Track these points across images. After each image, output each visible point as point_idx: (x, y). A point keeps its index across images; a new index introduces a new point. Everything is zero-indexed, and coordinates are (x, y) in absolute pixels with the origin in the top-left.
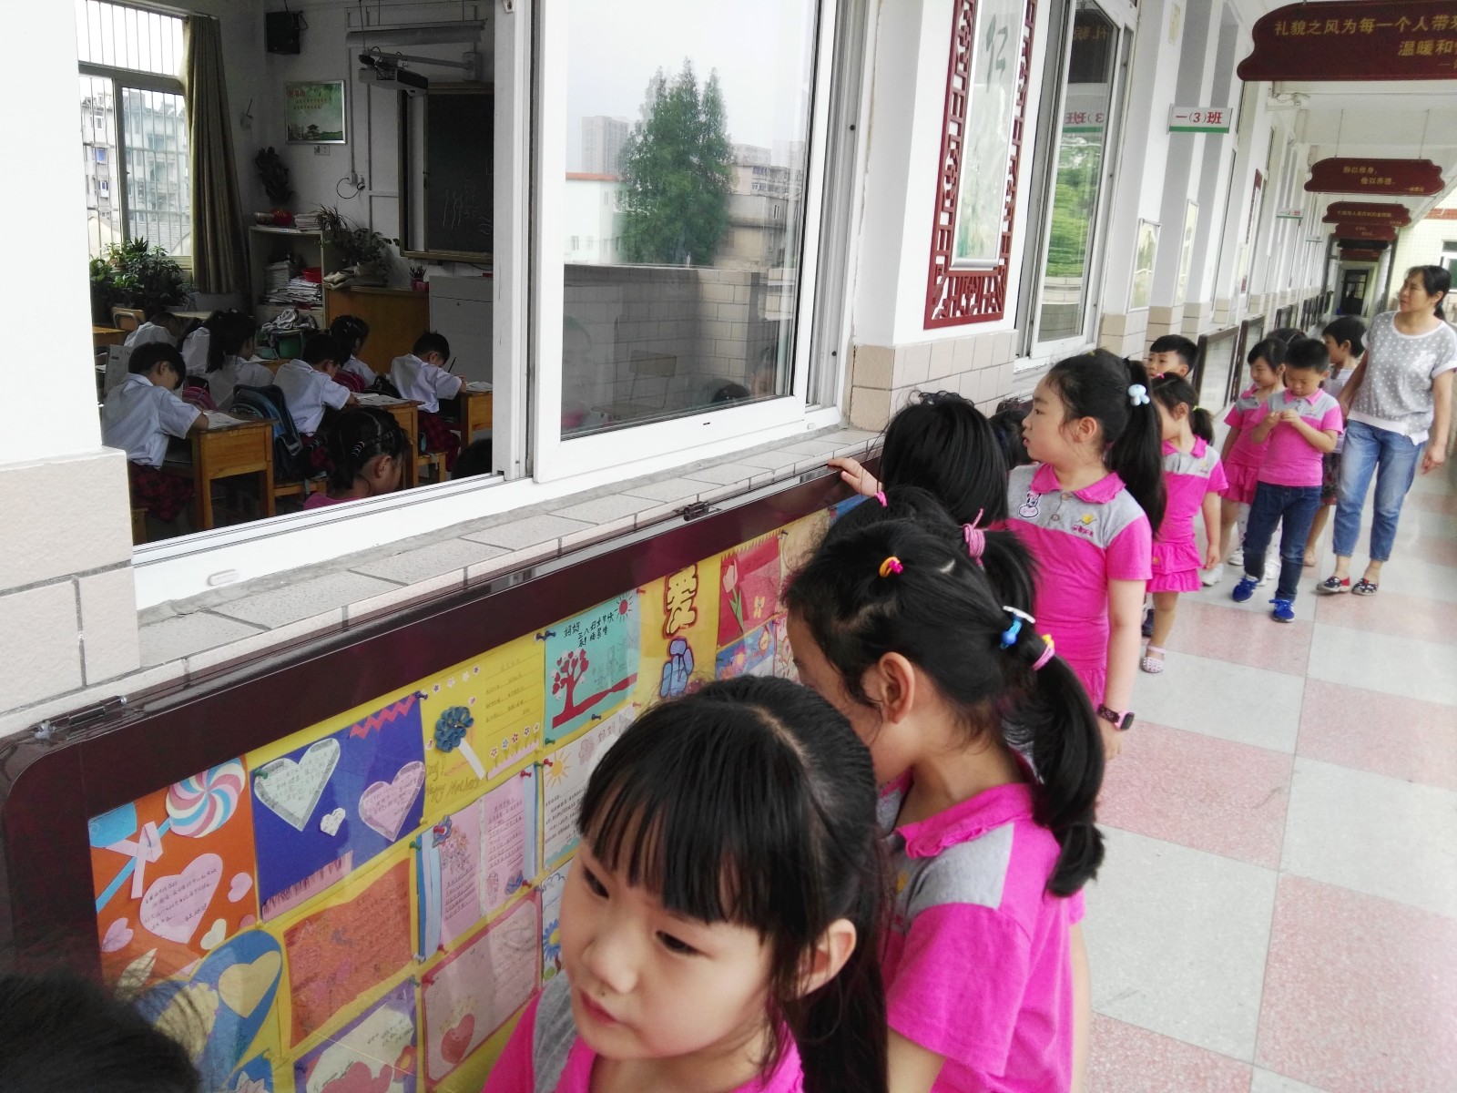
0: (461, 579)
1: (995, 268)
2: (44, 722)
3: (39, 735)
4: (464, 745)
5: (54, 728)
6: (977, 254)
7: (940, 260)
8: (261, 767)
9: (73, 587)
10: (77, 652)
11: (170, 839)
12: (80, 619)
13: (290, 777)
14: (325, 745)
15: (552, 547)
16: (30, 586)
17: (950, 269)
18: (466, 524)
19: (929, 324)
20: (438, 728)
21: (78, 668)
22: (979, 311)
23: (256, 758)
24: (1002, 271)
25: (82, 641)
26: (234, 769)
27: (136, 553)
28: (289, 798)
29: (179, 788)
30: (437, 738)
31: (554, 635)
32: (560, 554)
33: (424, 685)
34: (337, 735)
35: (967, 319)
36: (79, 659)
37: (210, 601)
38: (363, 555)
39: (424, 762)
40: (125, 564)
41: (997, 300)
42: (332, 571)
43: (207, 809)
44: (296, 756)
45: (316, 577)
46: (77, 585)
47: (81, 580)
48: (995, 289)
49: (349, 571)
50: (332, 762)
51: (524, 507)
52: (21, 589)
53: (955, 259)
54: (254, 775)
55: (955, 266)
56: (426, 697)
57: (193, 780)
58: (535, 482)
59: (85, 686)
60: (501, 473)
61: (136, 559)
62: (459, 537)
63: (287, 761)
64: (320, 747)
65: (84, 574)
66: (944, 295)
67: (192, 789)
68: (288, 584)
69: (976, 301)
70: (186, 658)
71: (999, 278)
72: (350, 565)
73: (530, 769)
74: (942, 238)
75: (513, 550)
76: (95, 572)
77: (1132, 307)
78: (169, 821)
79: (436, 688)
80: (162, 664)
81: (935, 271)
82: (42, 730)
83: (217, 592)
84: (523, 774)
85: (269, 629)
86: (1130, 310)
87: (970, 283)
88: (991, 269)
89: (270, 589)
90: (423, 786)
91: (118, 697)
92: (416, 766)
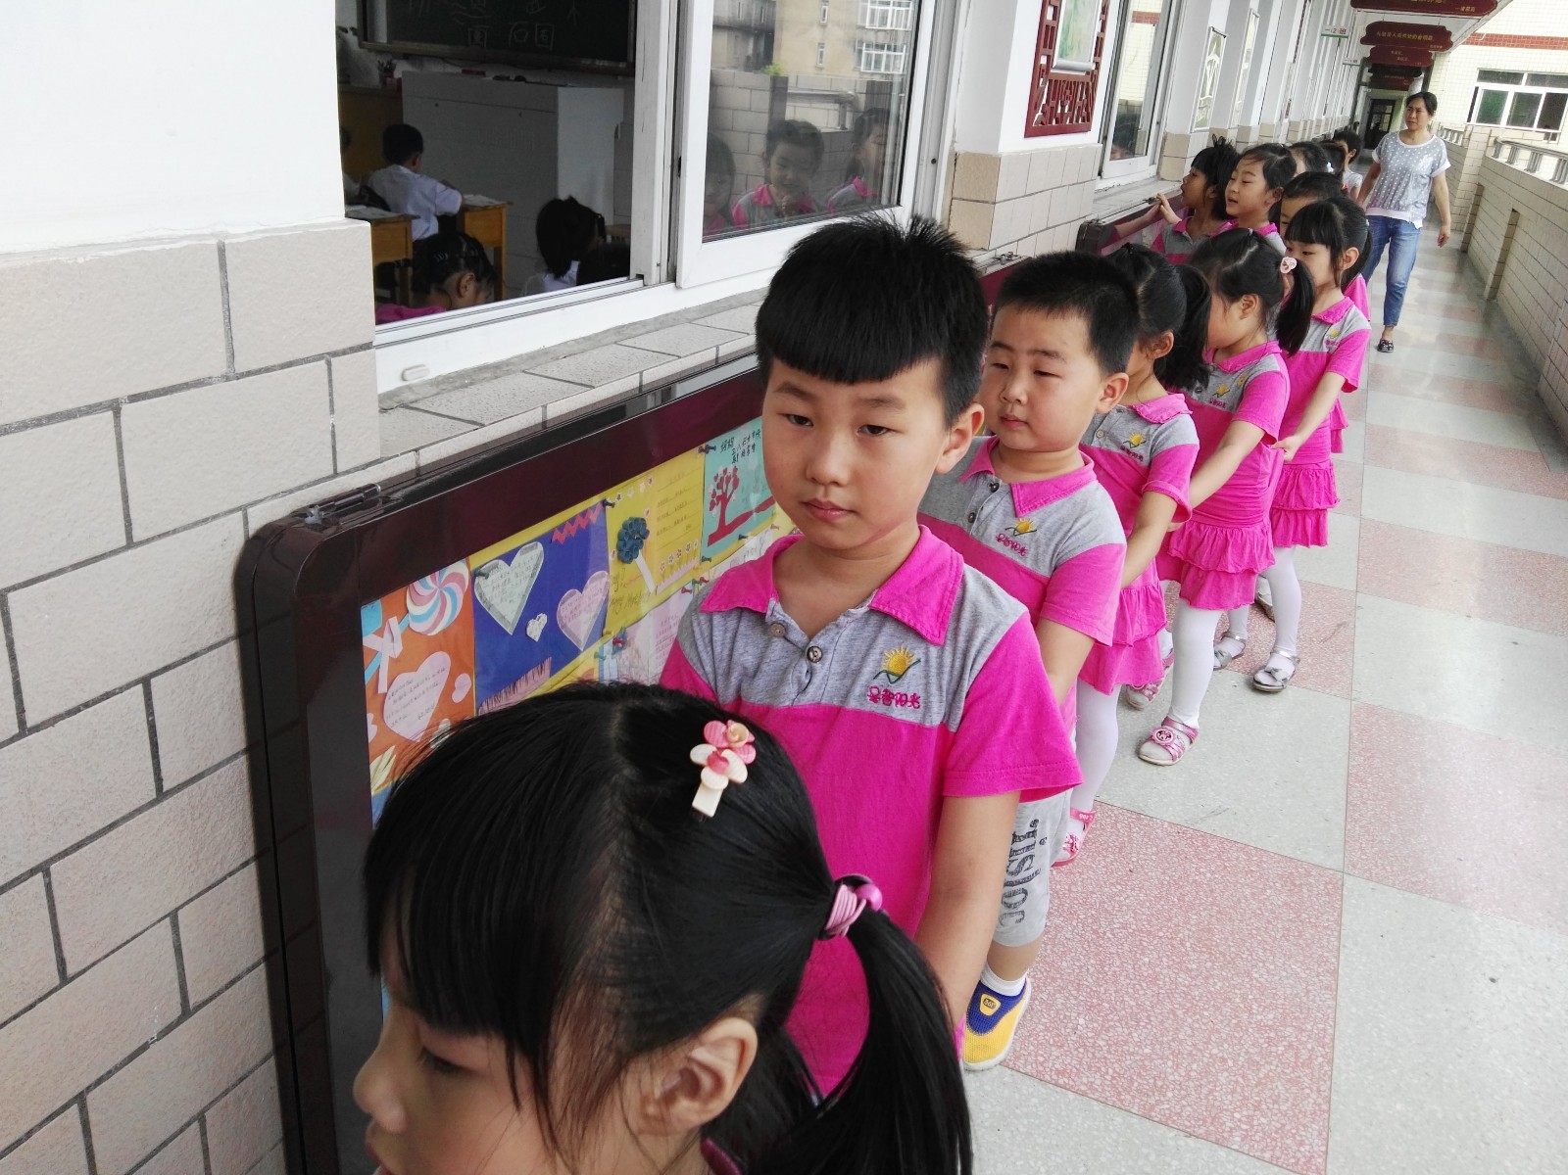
0: (636, 384)
1: (1088, 73)
2: (312, 506)
3: (309, 520)
4: (640, 560)
5: (323, 513)
6: (1073, 58)
7: (1043, 60)
8: (481, 567)
9: (326, 367)
10: (329, 437)
11: (409, 634)
12: (331, 402)
13: (503, 580)
14: (532, 548)
15: (709, 356)
16: (290, 364)
17: (1052, 71)
18: (619, 330)
19: (1031, 132)
20: (620, 538)
21: (330, 455)
22: (1071, 121)
23: (478, 559)
24: (1093, 76)
25: (333, 426)
26: (460, 568)
27: (378, 332)
28: (502, 600)
29: (417, 584)
30: (620, 549)
31: (714, 448)
32: (718, 364)
33: (609, 495)
34: (540, 539)
35: (1062, 130)
36: (330, 445)
37: (408, 397)
38: (532, 357)
39: (608, 572)
40: (368, 346)
41: (1086, 110)
42: (508, 373)
43: (439, 604)
44: (508, 558)
45: (496, 377)
46: (329, 364)
47: (335, 361)
48: (1087, 98)
49: (524, 372)
50: (536, 566)
51: (667, 315)
52: (283, 366)
53: (1056, 61)
54: (475, 575)
55: (1056, 68)
56: (612, 505)
57: (428, 578)
58: (678, 288)
59: (336, 474)
60: (640, 277)
61: (379, 339)
62: (615, 343)
63: (501, 562)
64: (527, 550)
65: (335, 354)
66: (1044, 102)
67: (426, 586)
68: (472, 384)
69: (1070, 110)
70: (416, 450)
71: (1090, 84)
72: (524, 367)
73: (689, 587)
74: (1047, 36)
75: (679, 357)
76: (344, 352)
77: (1197, 127)
78: (408, 618)
79: (619, 498)
80: (397, 456)
81: (1039, 72)
82: (312, 515)
83: (409, 388)
84: (684, 591)
85: (483, 426)
86: (1194, 129)
87: (1067, 88)
88: (1084, 74)
89: (457, 388)
90: (607, 596)
91: (373, 485)
92: (602, 576)
